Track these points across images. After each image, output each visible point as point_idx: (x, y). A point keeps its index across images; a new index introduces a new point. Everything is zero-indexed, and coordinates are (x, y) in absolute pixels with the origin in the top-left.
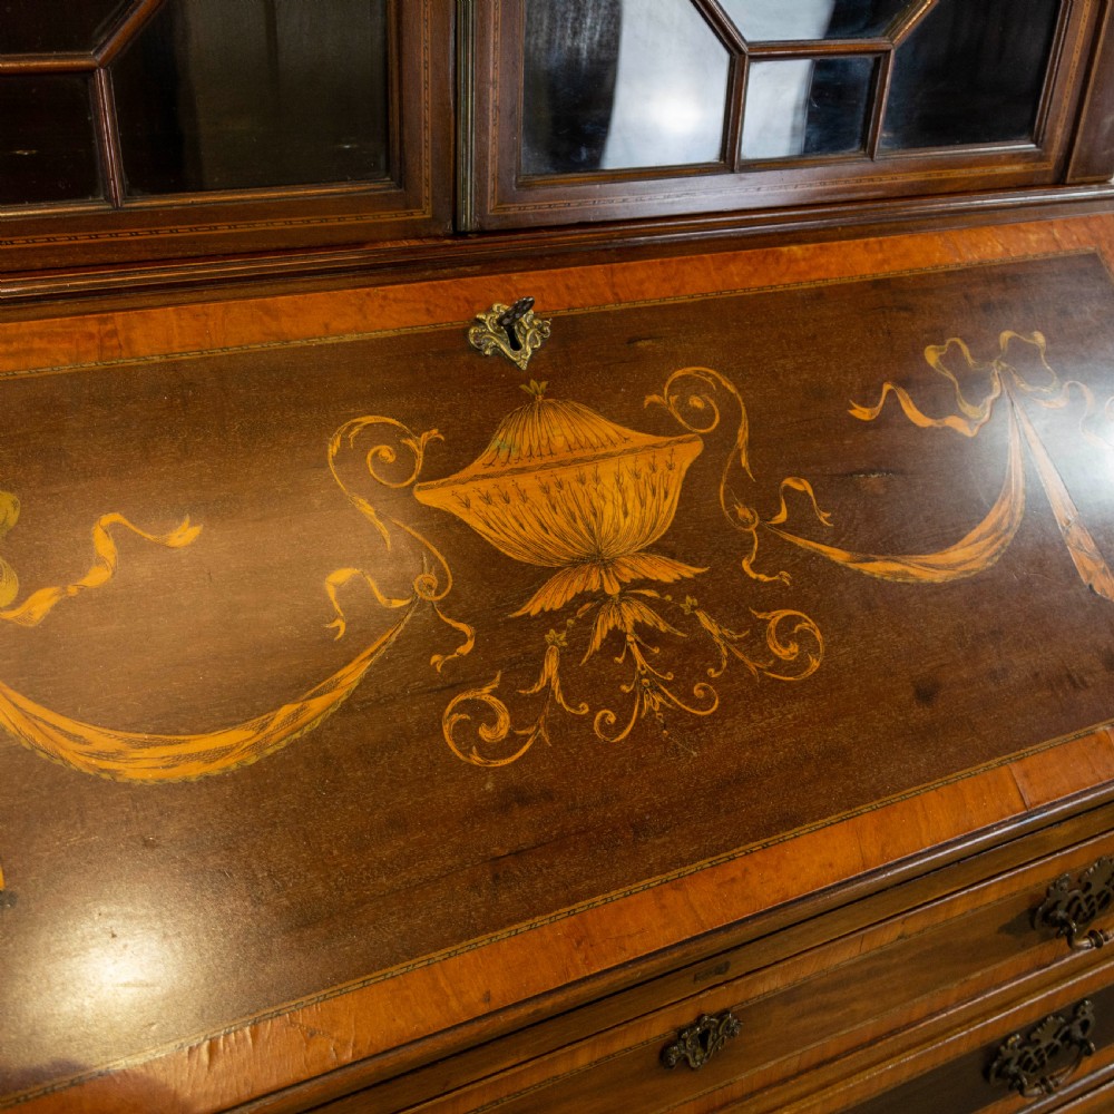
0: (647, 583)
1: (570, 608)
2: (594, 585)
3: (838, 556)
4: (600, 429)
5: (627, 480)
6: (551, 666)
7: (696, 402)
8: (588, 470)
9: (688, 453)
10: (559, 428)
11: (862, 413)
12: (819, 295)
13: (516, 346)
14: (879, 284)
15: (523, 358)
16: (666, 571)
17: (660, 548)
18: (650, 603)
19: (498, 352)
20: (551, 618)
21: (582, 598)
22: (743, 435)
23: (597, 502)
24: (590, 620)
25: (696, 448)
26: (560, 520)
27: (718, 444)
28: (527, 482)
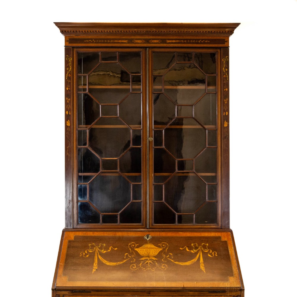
0: (152, 259)
1: (144, 260)
2: (147, 259)
3: (172, 261)
4: (153, 246)
5: (154, 251)
6: (141, 264)
7: (164, 245)
8: (150, 249)
9: (160, 249)
10: (149, 246)
11: (181, 249)
12: (182, 237)
13: (148, 238)
14: (189, 237)
15: (148, 240)
16: (154, 259)
17: (155, 257)
18: (152, 261)
19: (146, 239)
20: (142, 260)
21: (145, 259)
22: (167, 249)
23: (150, 252)
24: (145, 261)
25: (162, 249)
26: (146, 253)
27: (164, 249)
28: (145, 250)
